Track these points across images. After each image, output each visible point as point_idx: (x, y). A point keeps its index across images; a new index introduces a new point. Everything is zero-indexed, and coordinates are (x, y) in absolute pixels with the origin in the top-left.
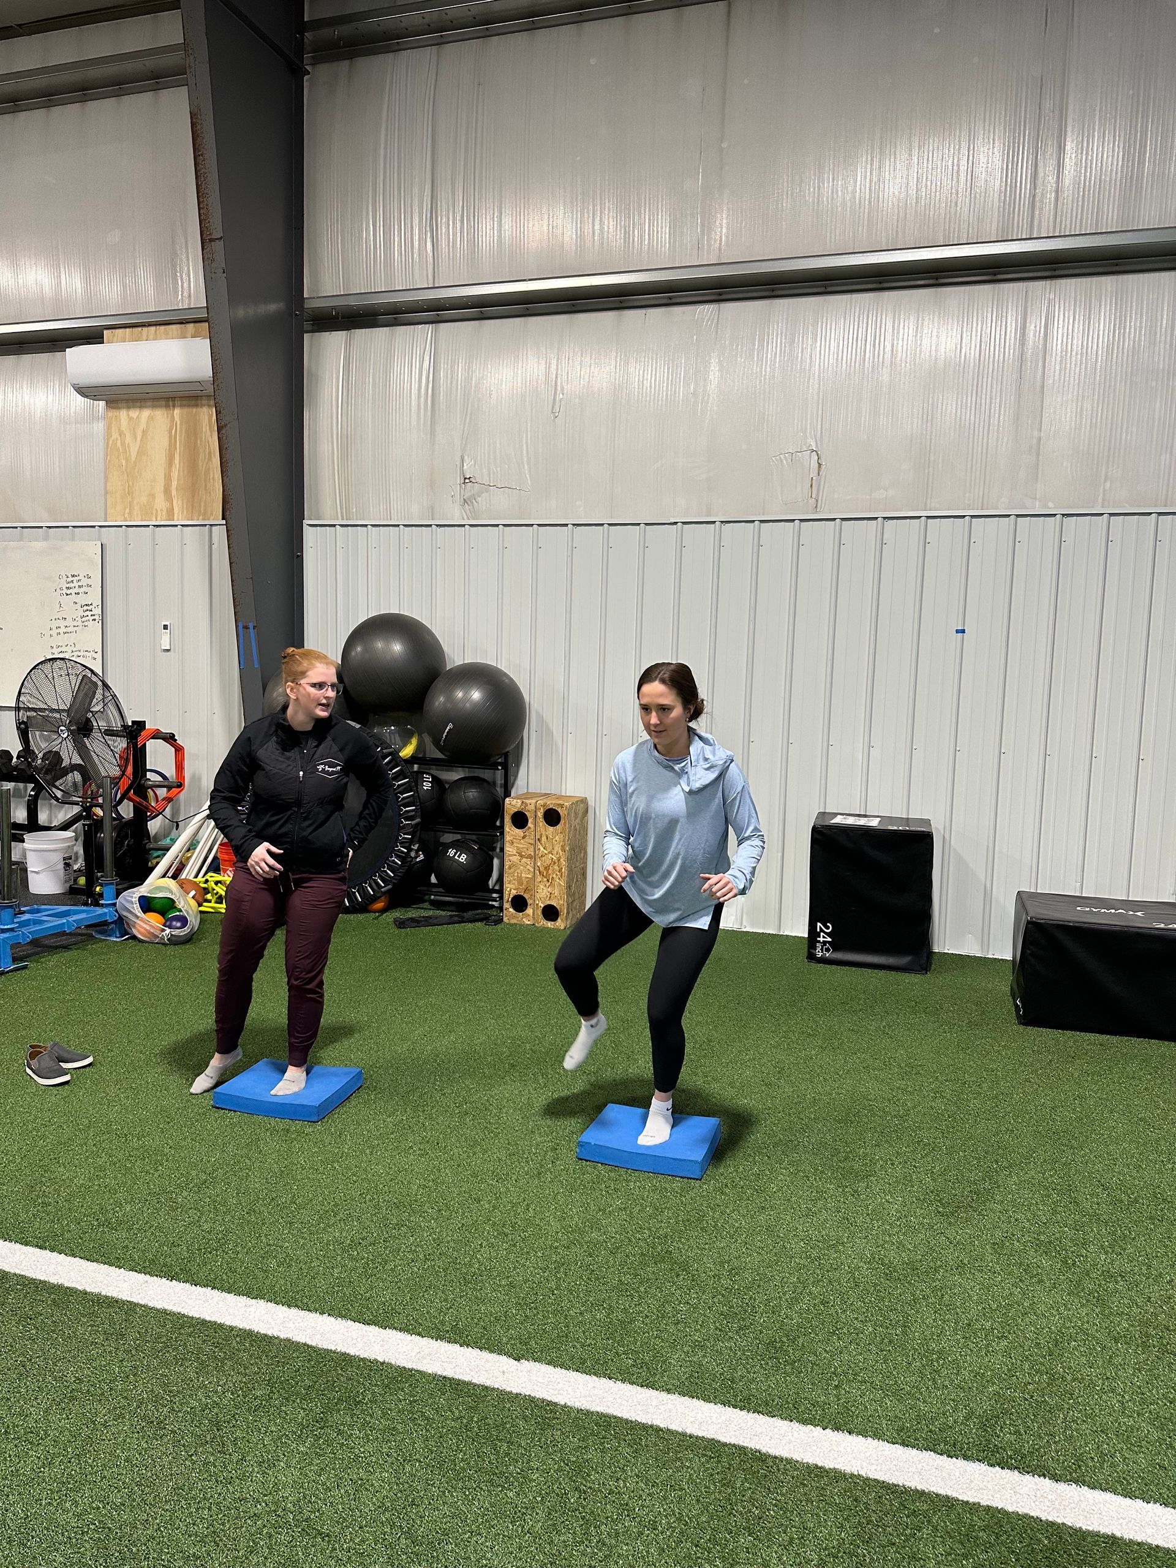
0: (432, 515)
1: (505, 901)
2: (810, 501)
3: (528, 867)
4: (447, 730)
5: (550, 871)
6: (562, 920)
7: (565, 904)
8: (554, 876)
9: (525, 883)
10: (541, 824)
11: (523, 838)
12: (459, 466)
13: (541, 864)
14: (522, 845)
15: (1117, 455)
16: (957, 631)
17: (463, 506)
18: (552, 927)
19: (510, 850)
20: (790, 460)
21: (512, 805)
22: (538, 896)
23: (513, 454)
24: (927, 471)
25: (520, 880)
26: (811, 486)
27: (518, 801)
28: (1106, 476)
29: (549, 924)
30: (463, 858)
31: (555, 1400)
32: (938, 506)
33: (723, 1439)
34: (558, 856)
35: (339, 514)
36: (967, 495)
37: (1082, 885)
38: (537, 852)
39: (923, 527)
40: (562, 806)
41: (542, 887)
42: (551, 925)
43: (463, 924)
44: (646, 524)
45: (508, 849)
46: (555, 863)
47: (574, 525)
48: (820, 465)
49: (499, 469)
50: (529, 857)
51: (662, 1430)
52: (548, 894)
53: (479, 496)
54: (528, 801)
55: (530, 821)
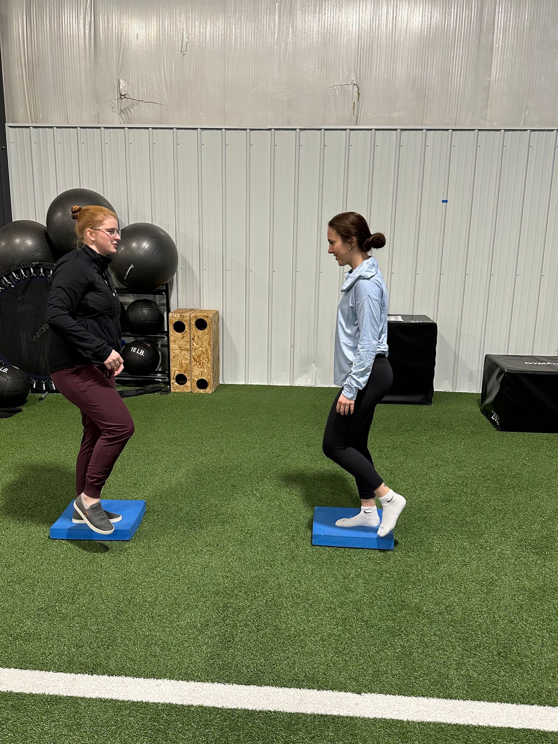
0: (98, 121)
1: (172, 378)
2: (353, 117)
3: (186, 356)
4: (130, 269)
5: (201, 359)
6: (210, 388)
7: (212, 378)
8: (204, 361)
9: (184, 366)
10: (194, 329)
11: (182, 338)
12: (116, 87)
13: (195, 354)
14: (182, 343)
15: (533, 94)
16: (443, 201)
17: (120, 114)
18: (204, 392)
19: (174, 346)
20: (340, 90)
21: (174, 317)
22: (193, 374)
23: (155, 79)
24: (423, 101)
25: (181, 365)
26: (354, 108)
27: (178, 314)
28: (527, 106)
29: (202, 391)
30: (142, 353)
31: (400, 719)
32: (429, 123)
33: (515, 727)
34: (206, 348)
35: (30, 120)
36: (447, 116)
37: (508, 348)
38: (192, 347)
39: (424, 136)
40: (207, 317)
41: (196, 368)
42: (203, 391)
43: (146, 395)
44: (251, 130)
45: (172, 346)
46: (204, 353)
47: (201, 129)
48: (359, 94)
49: (145, 89)
50: (187, 350)
51: (476, 727)
52: (201, 373)
53: (132, 108)
54: (185, 315)
55: (186, 327)
